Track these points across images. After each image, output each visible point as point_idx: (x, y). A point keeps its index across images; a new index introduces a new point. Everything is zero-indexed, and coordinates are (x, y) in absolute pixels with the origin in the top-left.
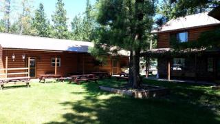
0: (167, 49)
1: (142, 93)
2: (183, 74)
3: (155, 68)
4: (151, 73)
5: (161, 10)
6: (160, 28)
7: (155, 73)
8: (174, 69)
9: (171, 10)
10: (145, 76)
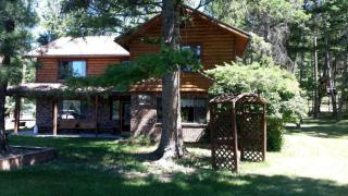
0: (56, 86)
1: (10, 160)
2: (77, 126)
3: (31, 117)
4: (23, 124)
5: (42, 19)
6: (44, 49)
7: (31, 124)
8: (64, 117)
9: (60, 23)
10: (13, 131)
